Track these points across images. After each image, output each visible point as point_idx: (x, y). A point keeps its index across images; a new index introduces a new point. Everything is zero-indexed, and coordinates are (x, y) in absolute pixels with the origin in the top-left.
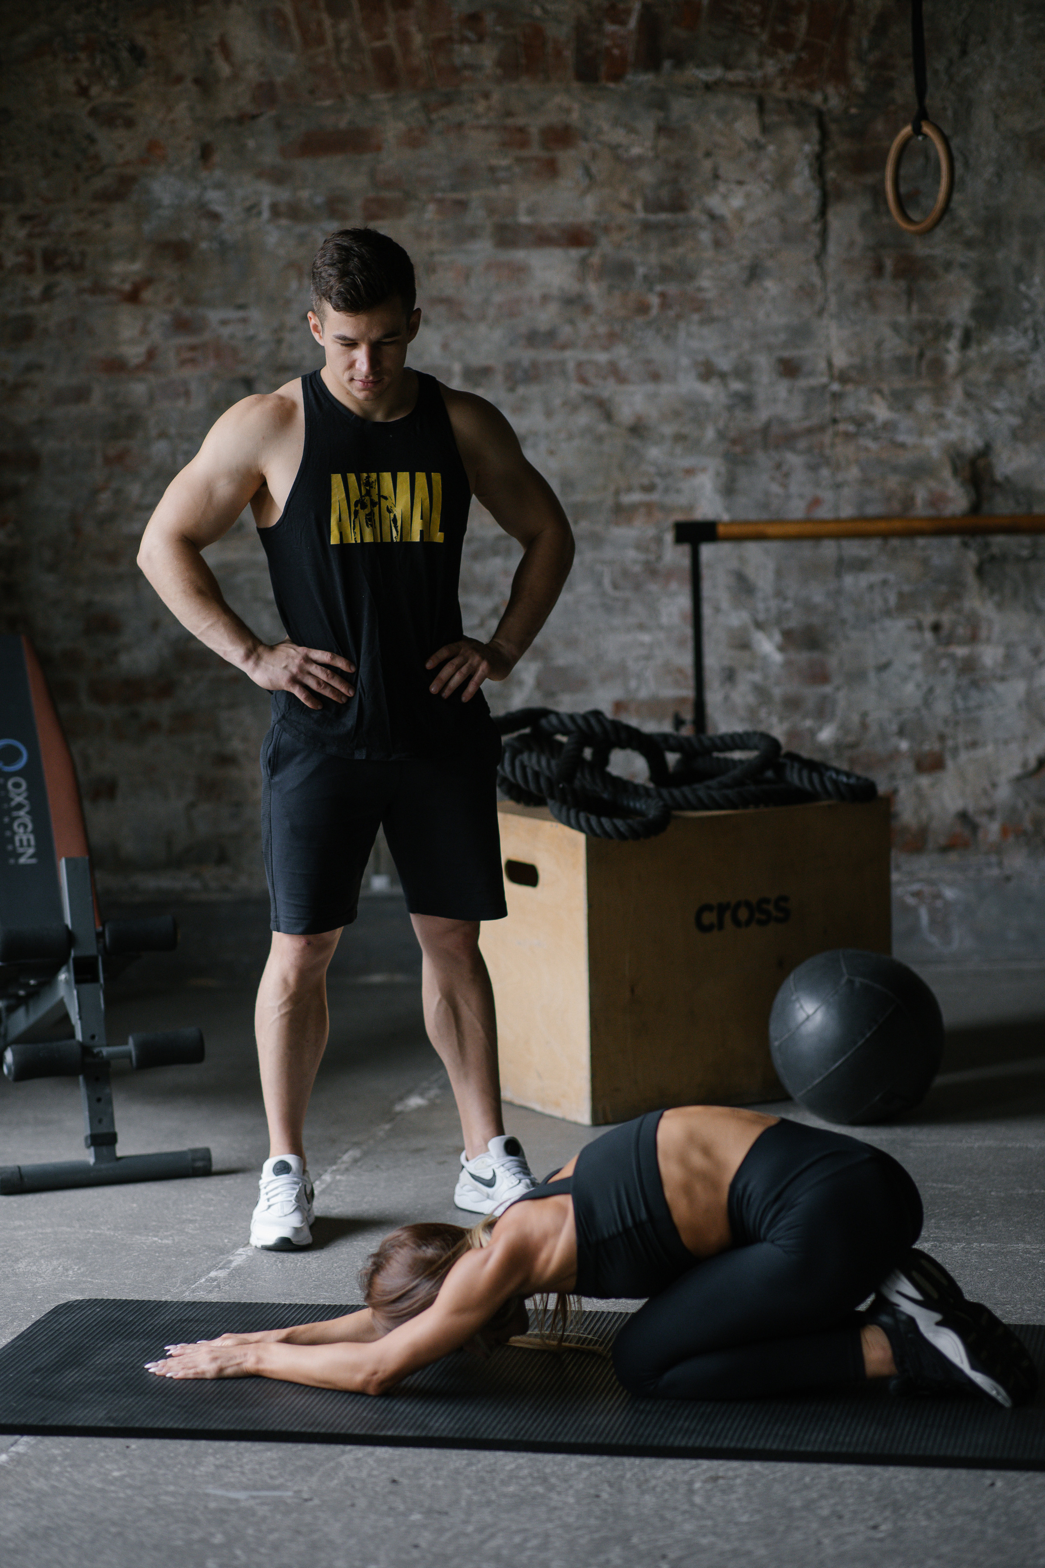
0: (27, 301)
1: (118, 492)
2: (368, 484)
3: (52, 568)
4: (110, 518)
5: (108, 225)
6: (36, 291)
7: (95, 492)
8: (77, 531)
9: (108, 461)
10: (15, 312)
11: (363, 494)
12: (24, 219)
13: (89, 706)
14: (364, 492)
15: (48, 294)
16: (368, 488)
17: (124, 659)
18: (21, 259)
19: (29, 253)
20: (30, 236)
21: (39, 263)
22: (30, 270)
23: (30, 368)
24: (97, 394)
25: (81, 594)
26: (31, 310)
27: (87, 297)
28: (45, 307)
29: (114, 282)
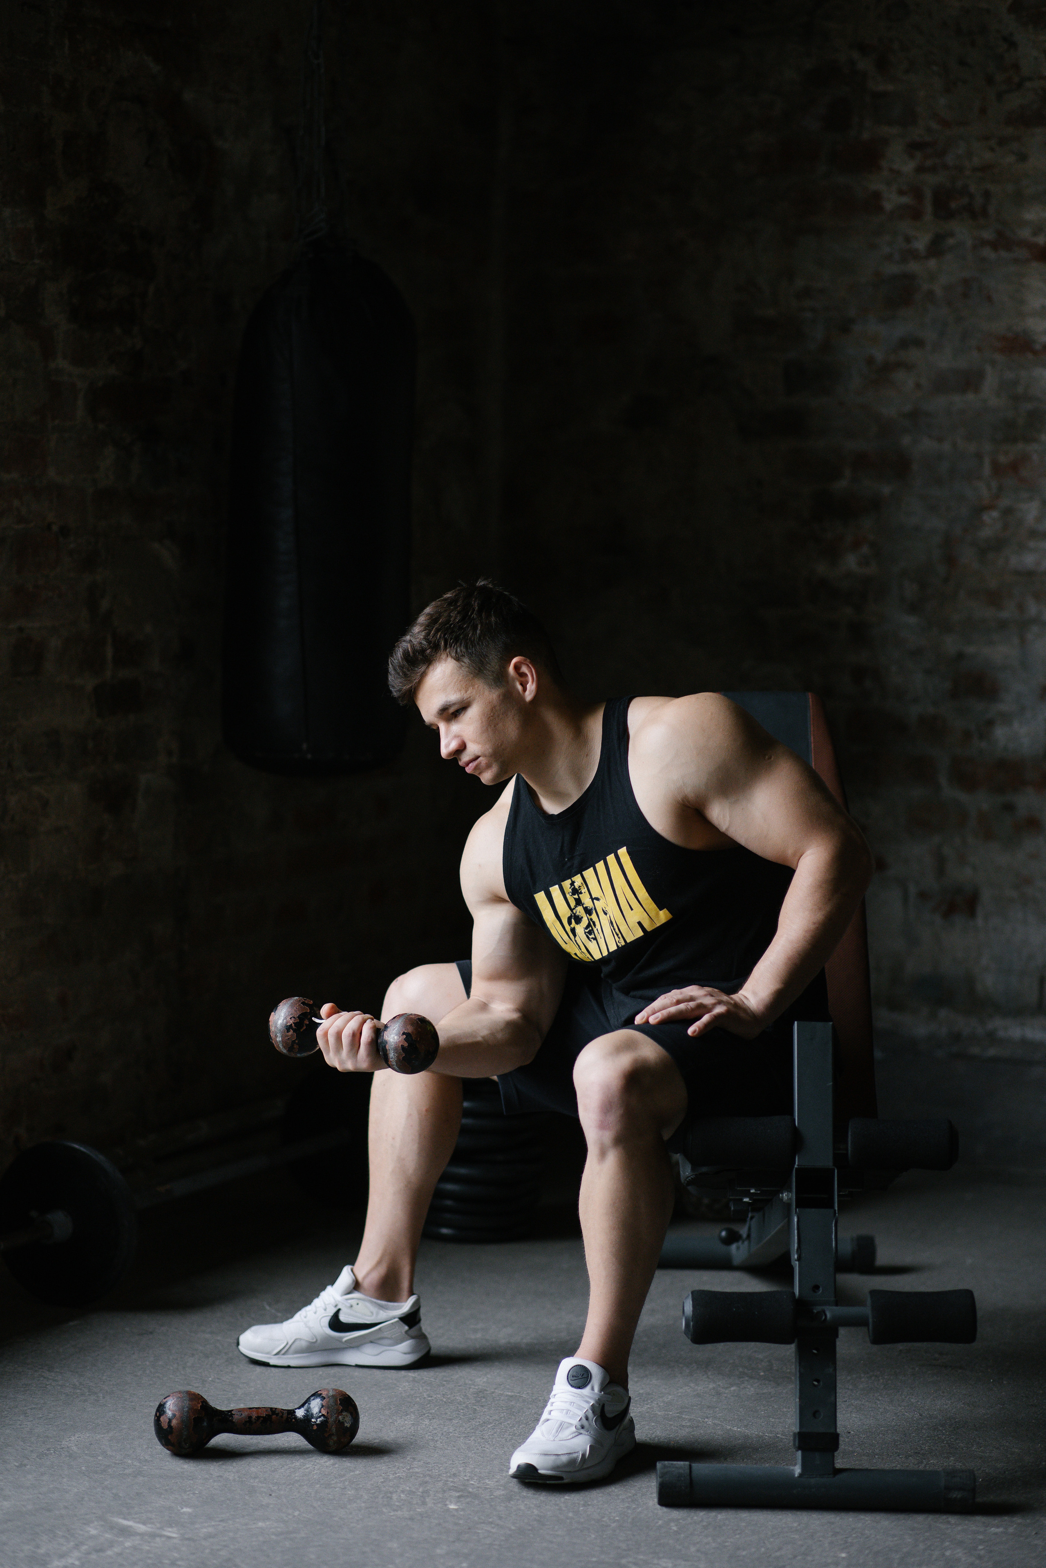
0: (911, 255)
1: (1008, 512)
2: (575, 891)
3: (914, 608)
4: (998, 545)
5: (1023, 157)
6: (921, 244)
7: (979, 510)
8: (950, 560)
9: (997, 469)
10: (892, 269)
11: (573, 907)
12: (914, 147)
13: (950, 792)
14: (573, 904)
15: (936, 248)
16: (576, 896)
17: (1000, 733)
18: (905, 200)
19: (917, 192)
20: (920, 169)
21: (928, 208)
22: (916, 215)
23: (905, 343)
24: (991, 381)
25: (951, 644)
26: (913, 267)
27: (988, 253)
28: (932, 263)
29: (1025, 233)
